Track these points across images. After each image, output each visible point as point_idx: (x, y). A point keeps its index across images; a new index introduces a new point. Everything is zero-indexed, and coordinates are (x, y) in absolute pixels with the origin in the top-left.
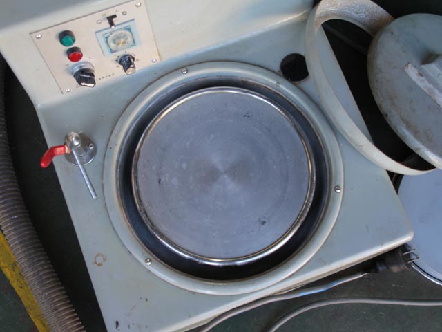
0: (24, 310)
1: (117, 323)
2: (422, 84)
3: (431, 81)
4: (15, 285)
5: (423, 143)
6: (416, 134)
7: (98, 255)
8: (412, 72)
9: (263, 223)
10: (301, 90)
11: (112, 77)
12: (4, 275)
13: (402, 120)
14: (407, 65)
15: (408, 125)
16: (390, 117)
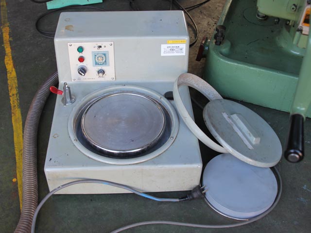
0: (16, 167)
1: (51, 159)
2: (229, 121)
3: (233, 120)
4: (17, 157)
5: (219, 134)
6: (217, 130)
7: (56, 134)
8: (225, 115)
9: (133, 141)
10: (170, 103)
11: (93, 80)
12: (15, 153)
13: (212, 124)
14: (224, 112)
15: (214, 126)
16: (207, 122)
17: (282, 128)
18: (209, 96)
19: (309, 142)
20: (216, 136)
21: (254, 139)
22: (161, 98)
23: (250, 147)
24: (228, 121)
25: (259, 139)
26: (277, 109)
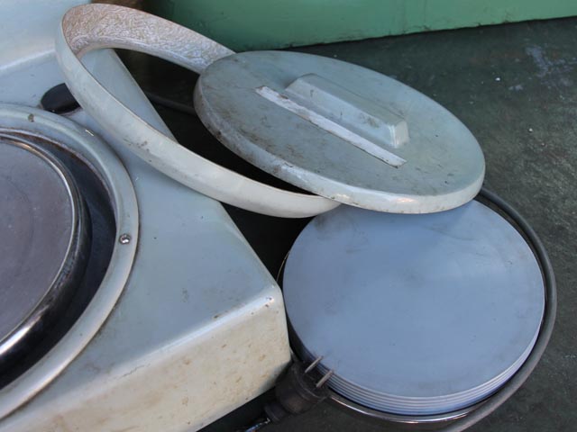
2: (289, 106)
3: (299, 101)
5: (284, 158)
8: (270, 95)
13: (244, 133)
14: (261, 88)
15: (254, 139)
16: (224, 135)
17: (432, 78)
18: (192, 61)
19: (519, 87)
20: (277, 169)
21: (392, 130)
22: (31, 117)
23: (394, 159)
24: (286, 106)
25: (403, 126)
26: (393, 33)
